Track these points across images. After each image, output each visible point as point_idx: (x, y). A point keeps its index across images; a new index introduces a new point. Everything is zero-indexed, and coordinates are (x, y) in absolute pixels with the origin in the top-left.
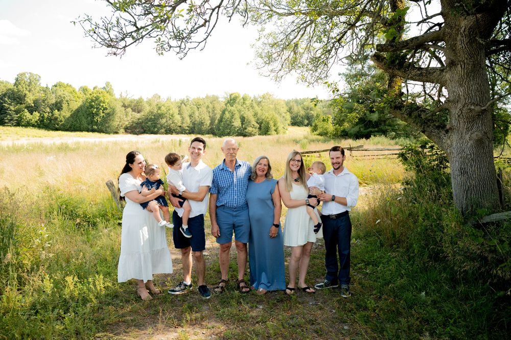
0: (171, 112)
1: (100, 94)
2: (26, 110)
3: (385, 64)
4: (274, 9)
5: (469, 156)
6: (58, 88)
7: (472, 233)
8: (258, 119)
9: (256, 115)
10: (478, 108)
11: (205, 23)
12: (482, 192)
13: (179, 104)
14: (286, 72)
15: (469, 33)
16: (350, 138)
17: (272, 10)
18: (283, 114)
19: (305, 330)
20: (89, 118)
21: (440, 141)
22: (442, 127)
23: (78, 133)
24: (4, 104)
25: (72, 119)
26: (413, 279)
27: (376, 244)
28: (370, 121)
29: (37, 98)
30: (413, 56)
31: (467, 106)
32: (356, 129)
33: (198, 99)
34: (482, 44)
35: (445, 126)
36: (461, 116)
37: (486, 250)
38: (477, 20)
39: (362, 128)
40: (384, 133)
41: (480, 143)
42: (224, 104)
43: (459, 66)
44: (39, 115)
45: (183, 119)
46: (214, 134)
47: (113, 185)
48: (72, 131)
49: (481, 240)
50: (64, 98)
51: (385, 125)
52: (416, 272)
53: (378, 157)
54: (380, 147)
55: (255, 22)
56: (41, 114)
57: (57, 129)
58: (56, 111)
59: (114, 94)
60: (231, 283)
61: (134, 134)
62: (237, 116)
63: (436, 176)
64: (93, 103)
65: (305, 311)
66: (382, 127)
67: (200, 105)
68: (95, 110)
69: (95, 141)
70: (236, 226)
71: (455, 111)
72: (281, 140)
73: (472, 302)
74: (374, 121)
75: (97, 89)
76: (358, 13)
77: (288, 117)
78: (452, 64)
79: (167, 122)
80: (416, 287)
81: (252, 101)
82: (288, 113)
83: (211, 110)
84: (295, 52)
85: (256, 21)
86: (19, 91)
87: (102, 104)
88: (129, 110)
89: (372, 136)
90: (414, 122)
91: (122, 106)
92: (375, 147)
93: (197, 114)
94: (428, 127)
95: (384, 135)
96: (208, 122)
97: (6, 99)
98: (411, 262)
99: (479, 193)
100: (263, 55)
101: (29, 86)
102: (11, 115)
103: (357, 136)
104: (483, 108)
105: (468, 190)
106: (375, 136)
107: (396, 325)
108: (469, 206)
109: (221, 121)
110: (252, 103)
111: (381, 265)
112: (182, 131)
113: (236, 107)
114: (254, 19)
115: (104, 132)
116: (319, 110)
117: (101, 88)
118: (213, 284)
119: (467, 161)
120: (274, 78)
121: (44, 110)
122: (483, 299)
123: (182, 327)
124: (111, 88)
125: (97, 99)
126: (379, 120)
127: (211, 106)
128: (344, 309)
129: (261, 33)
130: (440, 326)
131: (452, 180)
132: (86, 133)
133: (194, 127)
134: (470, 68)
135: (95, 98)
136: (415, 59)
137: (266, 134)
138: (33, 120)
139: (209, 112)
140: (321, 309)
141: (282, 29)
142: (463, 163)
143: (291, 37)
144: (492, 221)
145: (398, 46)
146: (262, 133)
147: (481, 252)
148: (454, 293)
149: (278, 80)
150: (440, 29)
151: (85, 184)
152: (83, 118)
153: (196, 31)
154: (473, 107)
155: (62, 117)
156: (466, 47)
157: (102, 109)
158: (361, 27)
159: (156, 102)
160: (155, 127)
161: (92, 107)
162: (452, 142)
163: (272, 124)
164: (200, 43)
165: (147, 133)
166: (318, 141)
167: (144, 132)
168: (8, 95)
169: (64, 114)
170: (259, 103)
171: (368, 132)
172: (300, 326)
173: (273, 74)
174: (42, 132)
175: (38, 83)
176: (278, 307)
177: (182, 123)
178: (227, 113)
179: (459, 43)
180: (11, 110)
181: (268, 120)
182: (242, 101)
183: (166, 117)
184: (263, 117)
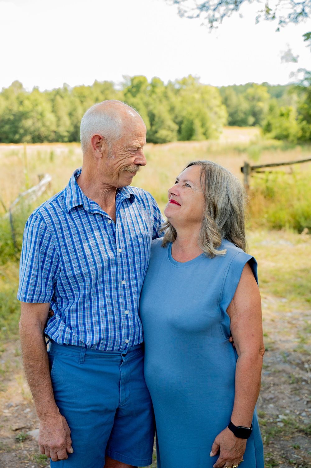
0: (39, 109)
8: (176, 117)
9: (172, 109)
13: (53, 97)
33: (82, 87)
42: (122, 93)
45: (59, 119)
67: (84, 97)
72: (214, 148)
77: (223, 113)
79: (34, 123)
81: (166, 88)
82: (223, 107)
93: (80, 110)
110: (166, 92)
112: (58, 139)
113: (142, 99)
137: (188, 139)
146: (183, 137)
159: (16, 95)
160: (15, 132)
163: (197, 125)
166: (275, 148)
170: (177, 92)
177: (58, 126)
181: (191, 118)
182: (150, 88)
183: (32, 117)
184: (184, 113)
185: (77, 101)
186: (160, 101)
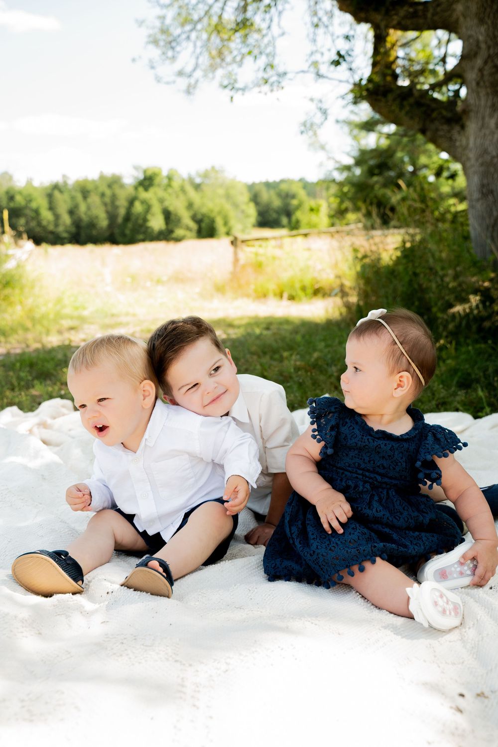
0: (34, 205)
8: (195, 214)
9: (190, 206)
13: (50, 191)
18: (244, 207)
33: (86, 181)
36: (481, 84)
42: (132, 187)
45: (57, 217)
62: (157, 209)
67: (88, 192)
77: (252, 211)
81: (184, 182)
82: (252, 204)
83: (108, 200)
93: (83, 208)
96: (104, 222)
109: (127, 219)
110: (183, 186)
113: (155, 194)
127: (108, 192)
133: (79, 232)
139: (106, 204)
159: (5, 188)
163: (219, 222)
170: (197, 187)
177: (56, 225)
178: (137, 203)
181: (212, 215)
182: (165, 181)
183: (25, 216)
184: (204, 210)
185: (79, 197)
186: (177, 197)
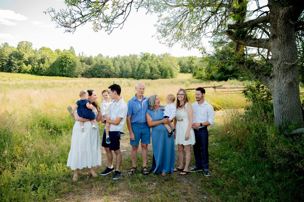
0: (109, 65)
1: (67, 54)
2: (24, 64)
3: (233, 37)
4: (168, 3)
5: (284, 93)
6: (42, 50)
7: (284, 140)
8: (161, 69)
9: (159, 66)
10: (290, 64)
11: (123, 12)
12: (292, 115)
13: (114, 60)
14: (175, 41)
15: (285, 18)
16: (216, 80)
17: (167, 4)
18: (176, 66)
19: (180, 198)
20: (61, 68)
21: (267, 83)
22: (268, 75)
23: (54, 77)
24: (11, 60)
25: (50, 69)
26: (248, 168)
27: (227, 145)
28: (228, 71)
29: (30, 56)
30: (250, 32)
31: (283, 62)
32: (219, 75)
33: (125, 57)
34: (293, 24)
35: (270, 75)
36: (279, 68)
37: (292, 151)
38: (290, 9)
39: (223, 74)
40: (236, 77)
41: (291, 85)
42: (140, 60)
43: (279, 38)
44: (31, 66)
45: (116, 69)
46: (134, 78)
47: (72, 109)
48: (51, 76)
49: (290, 145)
50: (46, 56)
51: (237, 73)
52: (250, 164)
53: (232, 92)
54: (233, 86)
55: (156, 11)
56: (32, 66)
57: (42, 75)
58: (42, 64)
59: (76, 54)
60: (138, 169)
61: (87, 78)
62: (148, 67)
63: (265, 105)
64: (63, 59)
65: (181, 187)
66: (235, 74)
67: (126, 60)
68: (64, 63)
69: (64, 82)
70: (143, 134)
71: (276, 66)
72: (174, 82)
73: (283, 183)
74: (230, 70)
75: (65, 51)
76: (218, 5)
77: (179, 68)
78: (274, 37)
79: (106, 70)
80: (250, 173)
81: (157, 58)
82: (179, 65)
83: (132, 64)
84: (181, 29)
85: (158, 10)
86: (20, 52)
87: (68, 60)
88: (84, 63)
89: (228, 79)
90: (251, 72)
91: (80, 61)
92: (230, 86)
93: (124, 66)
94: (260, 75)
95: (236, 78)
96: (131, 71)
97: (12, 57)
98: (248, 157)
99: (290, 116)
100: (162, 31)
101: (26, 49)
102: (15, 67)
103: (220, 79)
104: (293, 64)
105: (283, 114)
106: (230, 79)
107: (236, 196)
108: (284, 123)
109: (138, 70)
110: (157, 60)
111: (230, 159)
112: (115, 76)
113: (148, 62)
114: (156, 9)
115: (69, 77)
116: (197, 63)
117: (67, 51)
118: (127, 170)
119: (283, 96)
120: (168, 44)
121: (34, 63)
122: (290, 181)
123: (107, 195)
124: (73, 51)
125: (65, 57)
126: (233, 70)
127: (132, 61)
128: (205, 186)
129: (160, 17)
130: (262, 197)
131: (274, 107)
132: (59, 77)
133: (122, 74)
134: (285, 39)
135: (64, 56)
136: (251, 33)
137: (165, 78)
138: (28, 69)
139: (131, 65)
140: (191, 185)
141: (172, 15)
142: (280, 97)
143: (179, 20)
144: (297, 133)
145: (241, 26)
146: (163, 77)
147: (290, 152)
148: (273, 177)
149: (171, 46)
150: (267, 15)
151: (56, 108)
152: (57, 69)
153: (117, 17)
154: (286, 63)
155: (45, 68)
156: (282, 26)
157: (68, 63)
158: (220, 14)
159: (100, 59)
160: (99, 73)
161: (62, 61)
162: (274, 84)
163: (169, 71)
164: (120, 24)
165: (95, 77)
166: (196, 82)
167: (93, 77)
168: (13, 54)
169: (46, 66)
170: (161, 60)
171: (226, 77)
172: (177, 196)
173: (167, 43)
174: (33, 77)
175: (31, 48)
176: (165, 184)
177: (116, 71)
178: (142, 65)
179: (278, 24)
180: (15, 64)
181: (166, 69)
182: (151, 58)
185: (123, 62)
186: (155, 63)
